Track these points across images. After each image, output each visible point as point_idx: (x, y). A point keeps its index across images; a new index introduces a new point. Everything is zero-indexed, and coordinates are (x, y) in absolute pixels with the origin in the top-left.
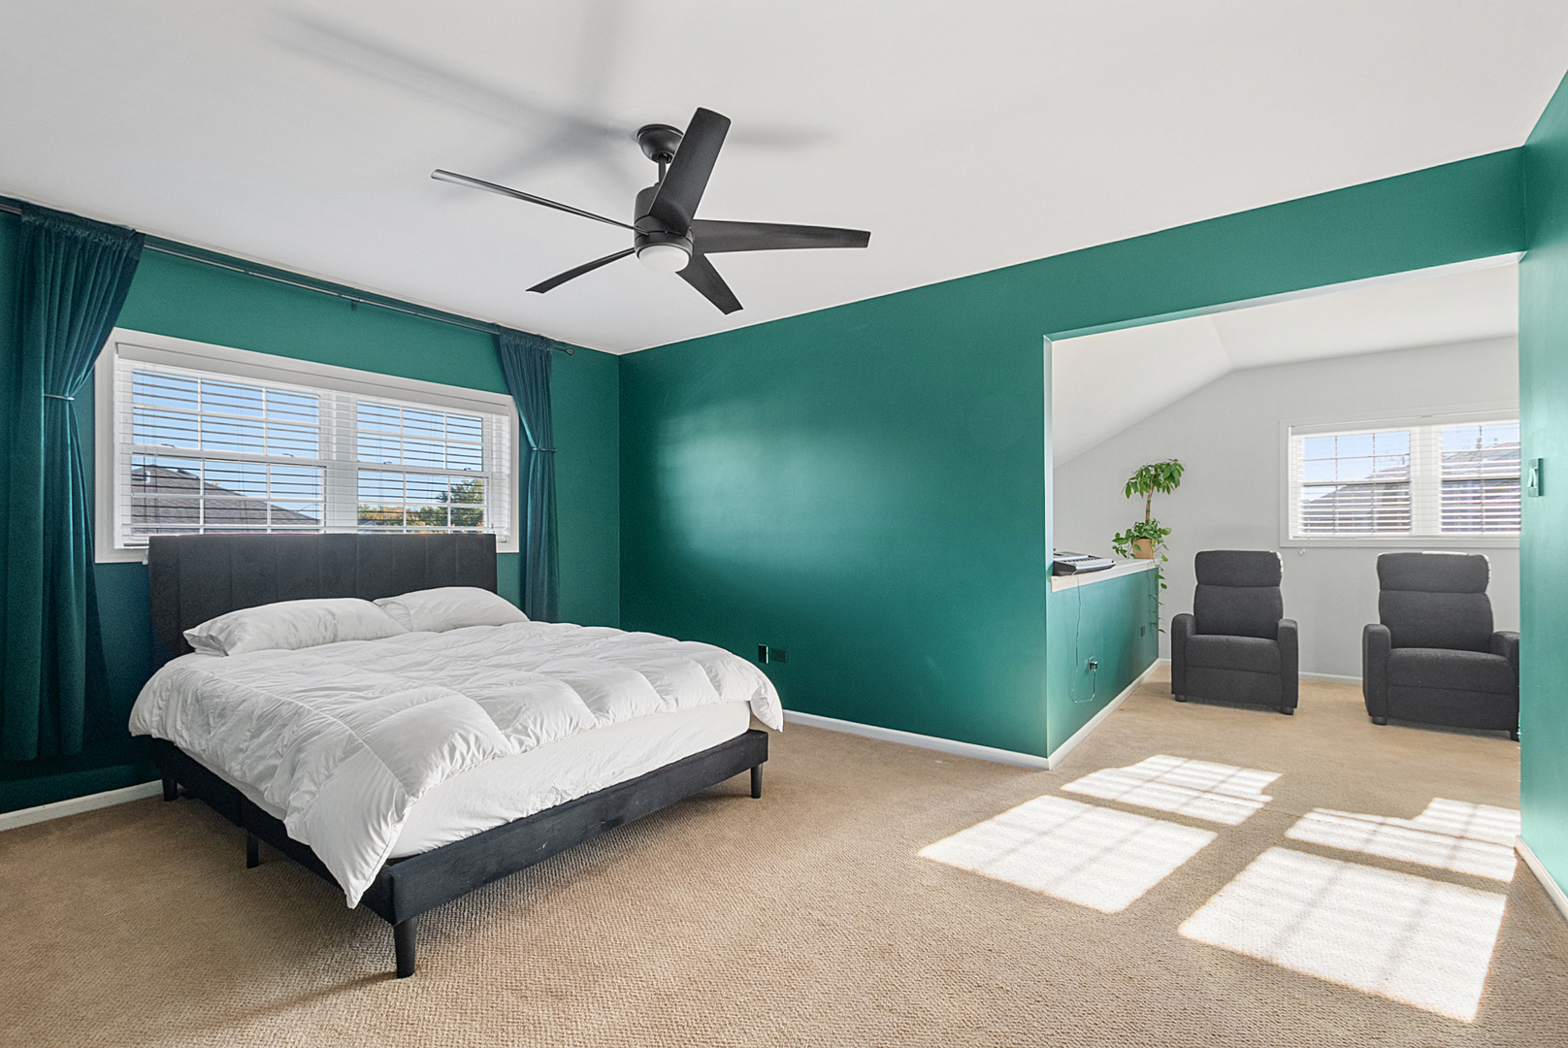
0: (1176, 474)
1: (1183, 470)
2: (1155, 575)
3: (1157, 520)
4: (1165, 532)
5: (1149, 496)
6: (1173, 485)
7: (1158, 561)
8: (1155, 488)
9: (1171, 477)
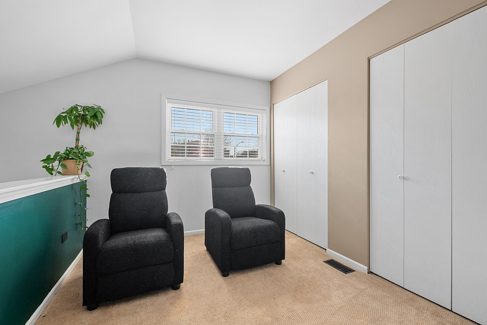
0: (99, 115)
1: (104, 113)
2: (83, 185)
3: (84, 146)
4: (89, 154)
5: (79, 129)
6: (97, 123)
7: (83, 177)
8: (84, 124)
9: (95, 116)
